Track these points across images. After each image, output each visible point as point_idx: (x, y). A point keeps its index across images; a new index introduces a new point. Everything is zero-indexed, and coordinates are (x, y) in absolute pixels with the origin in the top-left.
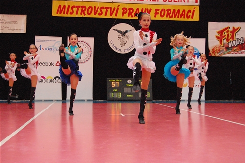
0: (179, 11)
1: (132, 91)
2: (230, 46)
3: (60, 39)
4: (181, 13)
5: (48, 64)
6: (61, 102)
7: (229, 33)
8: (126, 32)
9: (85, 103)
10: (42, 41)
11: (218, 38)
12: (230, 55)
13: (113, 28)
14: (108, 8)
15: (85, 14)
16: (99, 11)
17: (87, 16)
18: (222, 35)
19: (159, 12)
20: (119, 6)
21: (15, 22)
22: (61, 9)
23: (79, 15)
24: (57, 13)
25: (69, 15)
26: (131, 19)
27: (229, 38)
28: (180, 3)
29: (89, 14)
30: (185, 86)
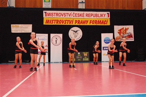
0: (101, 21)
1: (80, 57)
2: (124, 36)
3: (47, 35)
4: (101, 22)
6: (48, 63)
7: (124, 30)
8: (77, 31)
9: (59, 63)
10: (39, 36)
11: (119, 33)
13: (71, 29)
14: (69, 20)
15: (58, 24)
16: (65, 22)
17: (59, 24)
18: (120, 31)
19: (92, 22)
20: (73, 19)
21: (27, 28)
22: (47, 21)
23: (55, 24)
24: (46, 23)
25: (51, 24)
26: (79, 25)
27: (124, 32)
28: (101, 18)
29: (60, 23)
30: (104, 55)
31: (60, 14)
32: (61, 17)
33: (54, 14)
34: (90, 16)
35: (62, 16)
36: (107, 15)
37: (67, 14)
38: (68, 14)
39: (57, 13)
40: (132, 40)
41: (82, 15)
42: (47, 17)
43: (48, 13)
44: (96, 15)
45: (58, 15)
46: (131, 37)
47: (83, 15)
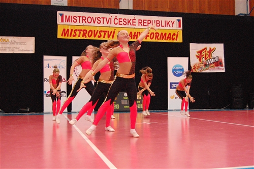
0: (165, 34)
4: (167, 36)
7: (207, 52)
11: (198, 57)
12: (208, 71)
14: (106, 31)
15: (86, 37)
16: (98, 34)
17: (88, 38)
18: (201, 54)
19: (149, 35)
20: (115, 30)
21: (24, 44)
22: (65, 32)
23: (81, 38)
24: (62, 36)
25: (72, 38)
27: (207, 56)
28: (166, 28)
29: (89, 36)
30: (172, 97)
31: (89, 19)
32: (92, 24)
33: (78, 19)
35: (94, 23)
37: (103, 18)
38: (105, 19)
39: (83, 17)
40: (222, 70)
41: (131, 22)
42: (65, 23)
43: (66, 16)
44: (157, 23)
45: (86, 20)
46: (221, 64)
47: (133, 22)
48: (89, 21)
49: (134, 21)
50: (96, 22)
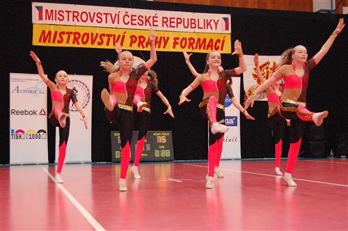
0: (205, 40)
4: (207, 43)
5: (29, 113)
6: (48, 166)
7: (269, 70)
9: (81, 166)
10: (20, 80)
11: (255, 76)
14: (111, 35)
15: (78, 44)
16: (98, 39)
17: (81, 45)
19: (179, 41)
20: (125, 33)
22: (45, 36)
23: (71, 45)
24: (40, 41)
25: (56, 45)
26: (142, 51)
28: (206, 31)
29: (85, 43)
31: (84, 15)
32: (89, 23)
33: (65, 15)
34: (175, 24)
35: (92, 21)
36: (224, 22)
37: (106, 14)
38: (109, 16)
39: (74, 12)
41: (151, 20)
42: (44, 21)
43: (47, 11)
44: (194, 23)
45: (79, 18)
47: (154, 21)
48: (84, 18)
49: (155, 19)
50: (95, 20)
